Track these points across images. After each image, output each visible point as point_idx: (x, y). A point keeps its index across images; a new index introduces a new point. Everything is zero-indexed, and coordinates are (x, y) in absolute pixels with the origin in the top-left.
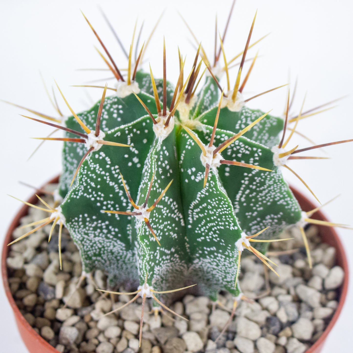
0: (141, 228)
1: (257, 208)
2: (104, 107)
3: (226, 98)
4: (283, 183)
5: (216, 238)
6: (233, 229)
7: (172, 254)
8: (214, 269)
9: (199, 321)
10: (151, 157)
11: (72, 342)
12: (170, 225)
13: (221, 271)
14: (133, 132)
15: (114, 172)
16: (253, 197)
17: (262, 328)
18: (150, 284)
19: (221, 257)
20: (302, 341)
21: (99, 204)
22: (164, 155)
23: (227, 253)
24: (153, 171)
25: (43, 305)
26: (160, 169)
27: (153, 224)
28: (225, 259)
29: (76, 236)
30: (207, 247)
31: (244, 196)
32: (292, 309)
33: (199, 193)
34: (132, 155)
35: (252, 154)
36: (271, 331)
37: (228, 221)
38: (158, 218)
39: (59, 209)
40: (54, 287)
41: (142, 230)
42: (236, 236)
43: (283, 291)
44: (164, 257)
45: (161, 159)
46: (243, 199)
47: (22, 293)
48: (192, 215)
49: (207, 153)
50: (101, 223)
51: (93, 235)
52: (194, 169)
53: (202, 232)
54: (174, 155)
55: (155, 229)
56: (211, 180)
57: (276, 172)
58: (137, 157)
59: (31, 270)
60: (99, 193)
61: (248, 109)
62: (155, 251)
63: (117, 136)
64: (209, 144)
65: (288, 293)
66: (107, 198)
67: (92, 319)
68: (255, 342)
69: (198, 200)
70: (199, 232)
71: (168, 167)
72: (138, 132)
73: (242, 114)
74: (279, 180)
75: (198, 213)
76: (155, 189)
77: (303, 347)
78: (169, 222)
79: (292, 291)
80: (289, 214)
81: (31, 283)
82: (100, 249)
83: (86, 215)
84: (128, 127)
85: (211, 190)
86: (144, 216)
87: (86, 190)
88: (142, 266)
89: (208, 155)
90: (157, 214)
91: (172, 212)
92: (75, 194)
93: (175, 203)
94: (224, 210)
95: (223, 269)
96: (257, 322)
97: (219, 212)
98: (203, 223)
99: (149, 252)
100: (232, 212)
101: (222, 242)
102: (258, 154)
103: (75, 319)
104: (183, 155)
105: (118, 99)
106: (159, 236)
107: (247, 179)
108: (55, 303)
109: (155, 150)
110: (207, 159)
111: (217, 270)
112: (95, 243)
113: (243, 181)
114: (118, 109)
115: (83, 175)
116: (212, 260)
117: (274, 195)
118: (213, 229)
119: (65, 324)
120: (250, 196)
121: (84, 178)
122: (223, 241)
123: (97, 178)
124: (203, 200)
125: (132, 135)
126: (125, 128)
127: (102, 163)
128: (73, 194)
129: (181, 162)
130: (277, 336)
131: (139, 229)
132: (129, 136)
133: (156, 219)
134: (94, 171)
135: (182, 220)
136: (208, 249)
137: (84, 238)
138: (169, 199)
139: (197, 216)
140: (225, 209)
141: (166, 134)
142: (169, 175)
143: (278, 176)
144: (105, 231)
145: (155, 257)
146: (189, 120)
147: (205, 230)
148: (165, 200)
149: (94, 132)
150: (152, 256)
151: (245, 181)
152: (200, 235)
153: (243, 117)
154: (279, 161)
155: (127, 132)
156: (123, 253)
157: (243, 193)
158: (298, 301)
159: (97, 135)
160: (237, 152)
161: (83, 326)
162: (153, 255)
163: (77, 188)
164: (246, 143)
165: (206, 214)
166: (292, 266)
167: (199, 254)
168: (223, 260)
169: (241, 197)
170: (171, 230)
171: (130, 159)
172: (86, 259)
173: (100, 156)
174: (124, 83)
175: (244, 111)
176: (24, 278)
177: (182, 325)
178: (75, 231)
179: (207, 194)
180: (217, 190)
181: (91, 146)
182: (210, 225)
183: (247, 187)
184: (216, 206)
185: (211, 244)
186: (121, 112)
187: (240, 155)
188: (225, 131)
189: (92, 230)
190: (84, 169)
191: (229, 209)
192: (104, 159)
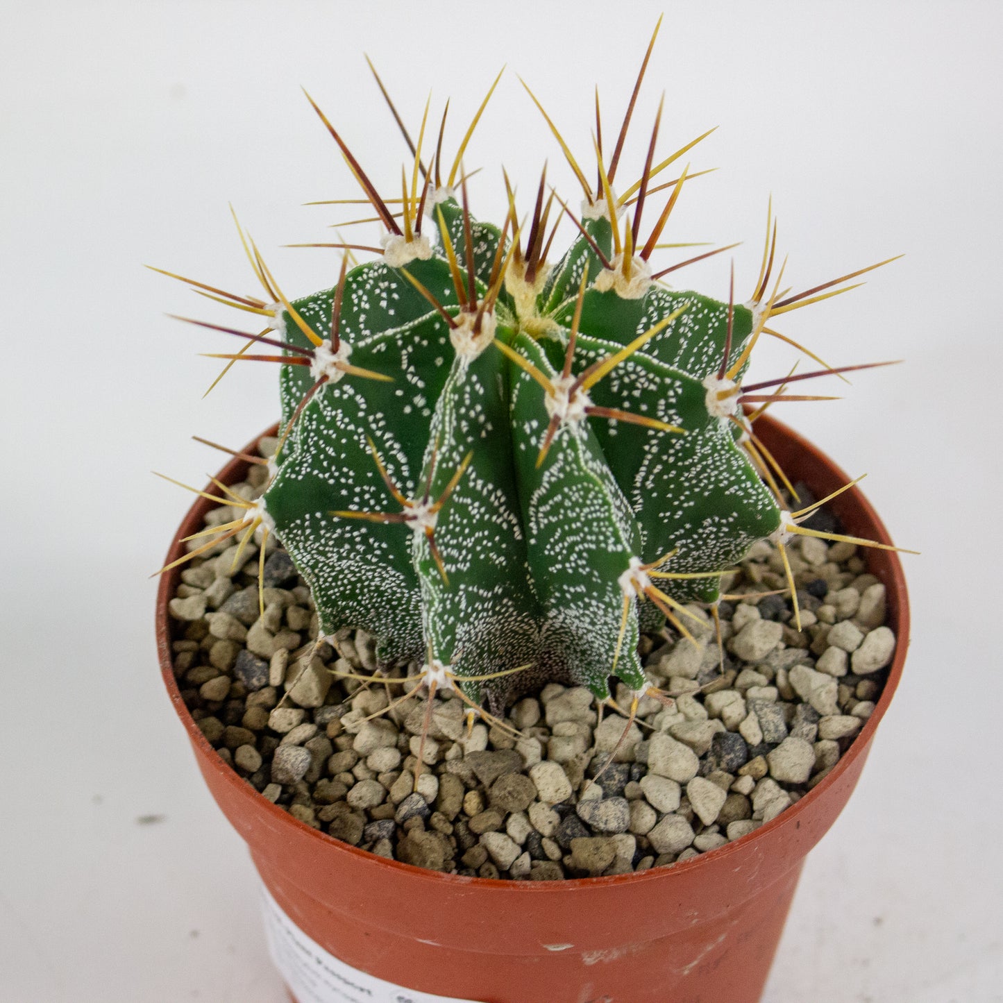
0: (421, 545)
1: (682, 502)
2: (361, 285)
3: (611, 271)
4: (732, 452)
5: (583, 567)
6: (614, 549)
7: (497, 599)
8: (589, 631)
9: (569, 739)
10: (445, 397)
11: (298, 778)
12: (490, 538)
13: (601, 636)
14: (412, 343)
15: (374, 426)
16: (670, 481)
17: (703, 758)
18: (446, 662)
19: (598, 607)
20: (785, 785)
21: (344, 492)
22: (474, 393)
23: (607, 599)
24: (447, 429)
25: (243, 699)
26: (464, 423)
27: (449, 537)
28: (605, 610)
29: (300, 558)
30: (569, 586)
31: (651, 477)
32: (775, 719)
33: (547, 474)
34: (411, 390)
35: (663, 390)
36: (723, 765)
37: (603, 534)
38: (461, 524)
39: (261, 502)
40: (267, 660)
41: (424, 551)
42: (621, 563)
43: (762, 679)
44: (478, 606)
45: (467, 402)
46: (649, 485)
47: (198, 674)
48: (537, 517)
49: (557, 391)
50: (351, 531)
51: (336, 556)
52: (535, 424)
53: (557, 554)
54: (497, 392)
55: (453, 547)
56: (568, 447)
57: (715, 429)
58: (423, 396)
59: (219, 624)
60: (345, 470)
61: (664, 291)
62: (455, 594)
63: (379, 351)
64: (562, 373)
65: (773, 682)
66: (359, 480)
67: (343, 732)
68: (683, 785)
69: (545, 488)
70: (552, 553)
71: (482, 418)
72: (425, 343)
73: (650, 303)
74: (722, 445)
75: (546, 515)
76: (451, 464)
77: (783, 799)
78: (486, 533)
79: (781, 680)
80: (752, 515)
81: (219, 652)
82: (353, 584)
83: (318, 515)
84: (403, 332)
85: (568, 469)
86: (423, 522)
87: (316, 463)
88: (428, 625)
89: (559, 395)
90: (457, 516)
91: (493, 510)
92: (293, 472)
93: (499, 493)
94: (596, 511)
95: (604, 631)
96: (691, 745)
97: (587, 514)
98: (557, 535)
99: (441, 596)
100: (611, 514)
101: (596, 577)
102: (676, 393)
103: (307, 730)
104: (516, 392)
105: (389, 270)
106: (464, 561)
107: (654, 442)
108: (266, 696)
109: (452, 382)
110: (556, 404)
111: (594, 634)
112: (342, 571)
113: (647, 448)
114: (389, 291)
115: (309, 432)
116: (581, 611)
117: (716, 476)
118: (577, 549)
119: (286, 740)
120: (665, 477)
121: (312, 438)
122: (596, 573)
123: (339, 439)
124: (555, 488)
125: (410, 349)
126: (395, 334)
127: (349, 408)
128: (289, 470)
129: (513, 406)
130: (736, 775)
131: (418, 548)
132: (404, 352)
133: (455, 527)
134: (332, 424)
135: (516, 529)
136: (572, 590)
137: (317, 562)
138: (484, 486)
139: (546, 521)
140: (597, 507)
141: (477, 350)
142: (484, 434)
143: (719, 436)
144: (361, 548)
145: (455, 606)
146: (533, 318)
147: (562, 549)
148: (475, 486)
149: (327, 343)
150: (448, 602)
151: (651, 446)
152: (554, 562)
153: (651, 309)
154: (717, 407)
155: (400, 343)
156: (402, 593)
157: (649, 472)
158: (791, 699)
159: (334, 350)
160: (632, 386)
161: (322, 744)
162: (452, 600)
163: (296, 459)
164: (648, 367)
165: (561, 517)
166: (788, 623)
167: (556, 598)
168: (601, 612)
169: (645, 479)
170: (491, 550)
171: (407, 399)
172: (325, 604)
173: (343, 392)
174: (399, 236)
175: (653, 297)
176: (206, 642)
177: (531, 748)
178: (297, 547)
179: (562, 476)
180: (580, 469)
181: (321, 373)
182: (570, 539)
183: (657, 459)
184: (581, 501)
185: (575, 579)
186: (396, 296)
187: (637, 393)
188: (605, 342)
189: (333, 546)
190: (311, 420)
191: (606, 507)
192: (351, 398)
